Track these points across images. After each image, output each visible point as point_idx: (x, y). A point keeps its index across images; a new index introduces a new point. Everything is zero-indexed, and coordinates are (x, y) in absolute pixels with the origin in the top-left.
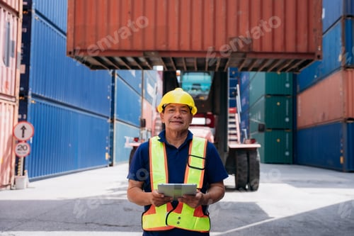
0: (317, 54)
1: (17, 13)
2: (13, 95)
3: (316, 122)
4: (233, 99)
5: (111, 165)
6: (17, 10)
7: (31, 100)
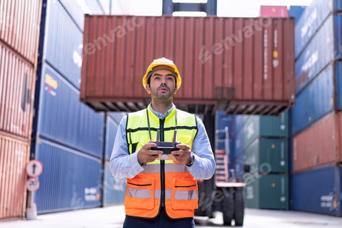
0: (290, 102)
1: (33, 65)
2: (26, 135)
3: (311, 165)
4: (222, 141)
5: (101, 206)
6: (33, 61)
7: (39, 141)
